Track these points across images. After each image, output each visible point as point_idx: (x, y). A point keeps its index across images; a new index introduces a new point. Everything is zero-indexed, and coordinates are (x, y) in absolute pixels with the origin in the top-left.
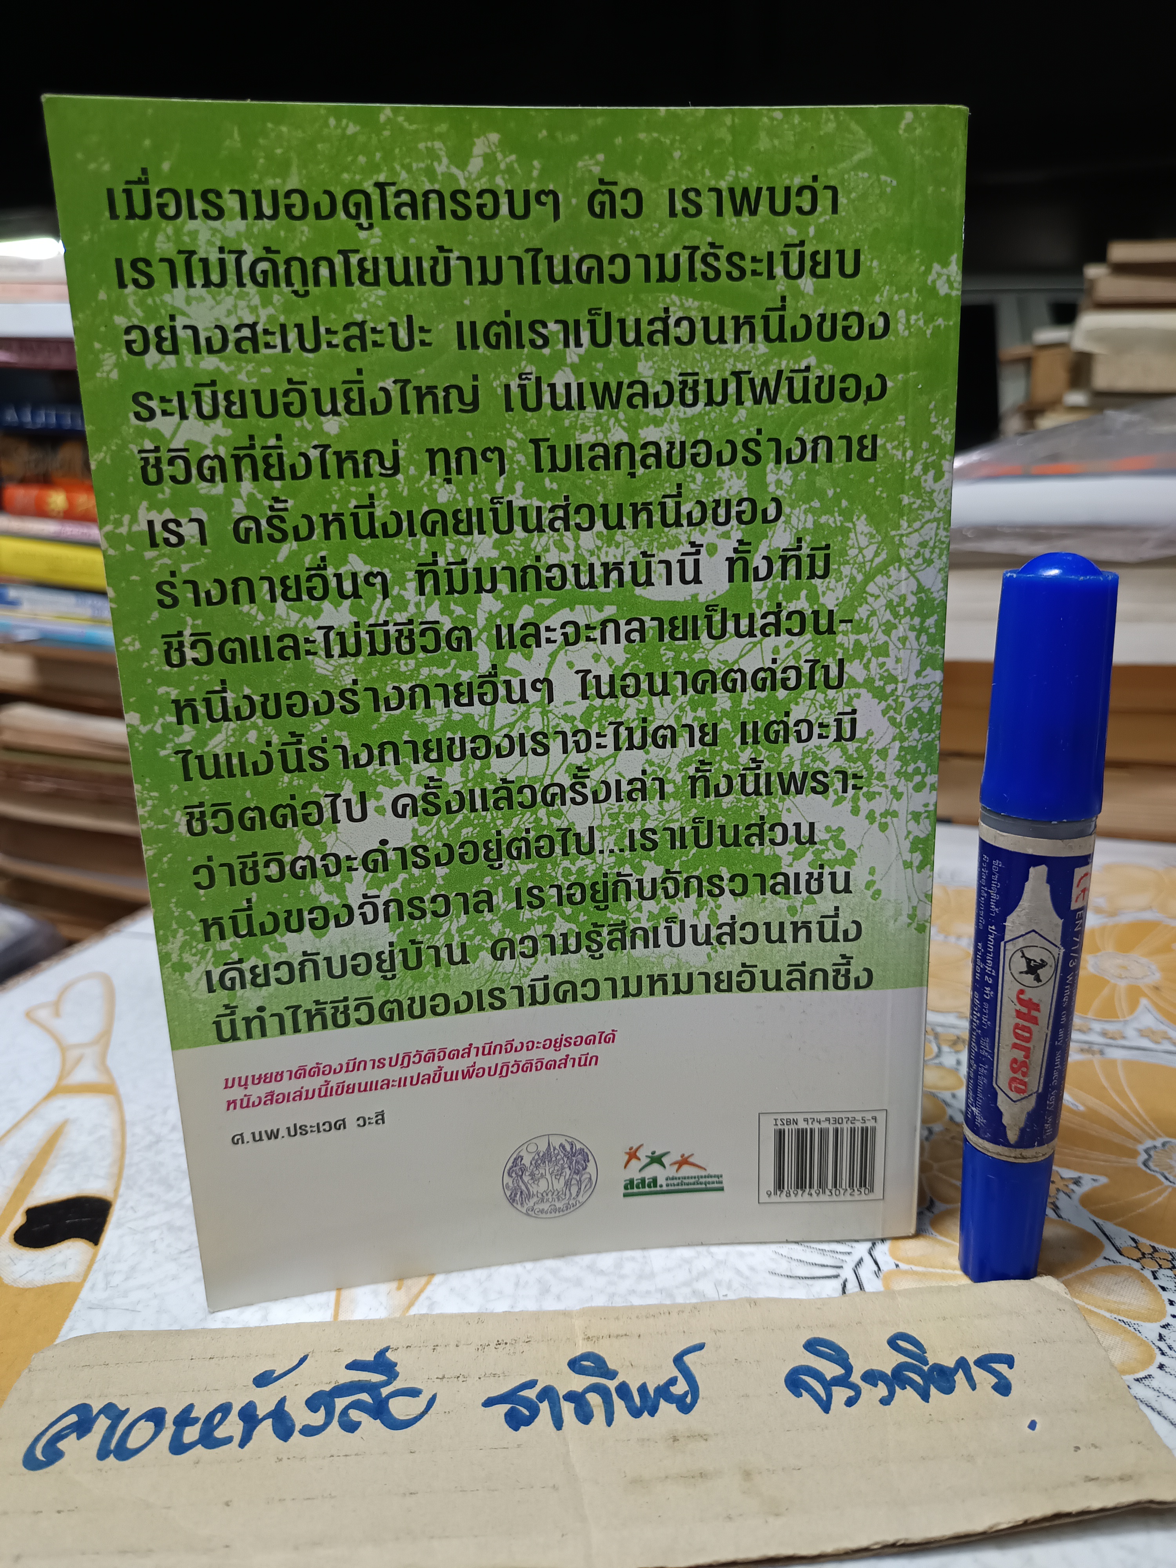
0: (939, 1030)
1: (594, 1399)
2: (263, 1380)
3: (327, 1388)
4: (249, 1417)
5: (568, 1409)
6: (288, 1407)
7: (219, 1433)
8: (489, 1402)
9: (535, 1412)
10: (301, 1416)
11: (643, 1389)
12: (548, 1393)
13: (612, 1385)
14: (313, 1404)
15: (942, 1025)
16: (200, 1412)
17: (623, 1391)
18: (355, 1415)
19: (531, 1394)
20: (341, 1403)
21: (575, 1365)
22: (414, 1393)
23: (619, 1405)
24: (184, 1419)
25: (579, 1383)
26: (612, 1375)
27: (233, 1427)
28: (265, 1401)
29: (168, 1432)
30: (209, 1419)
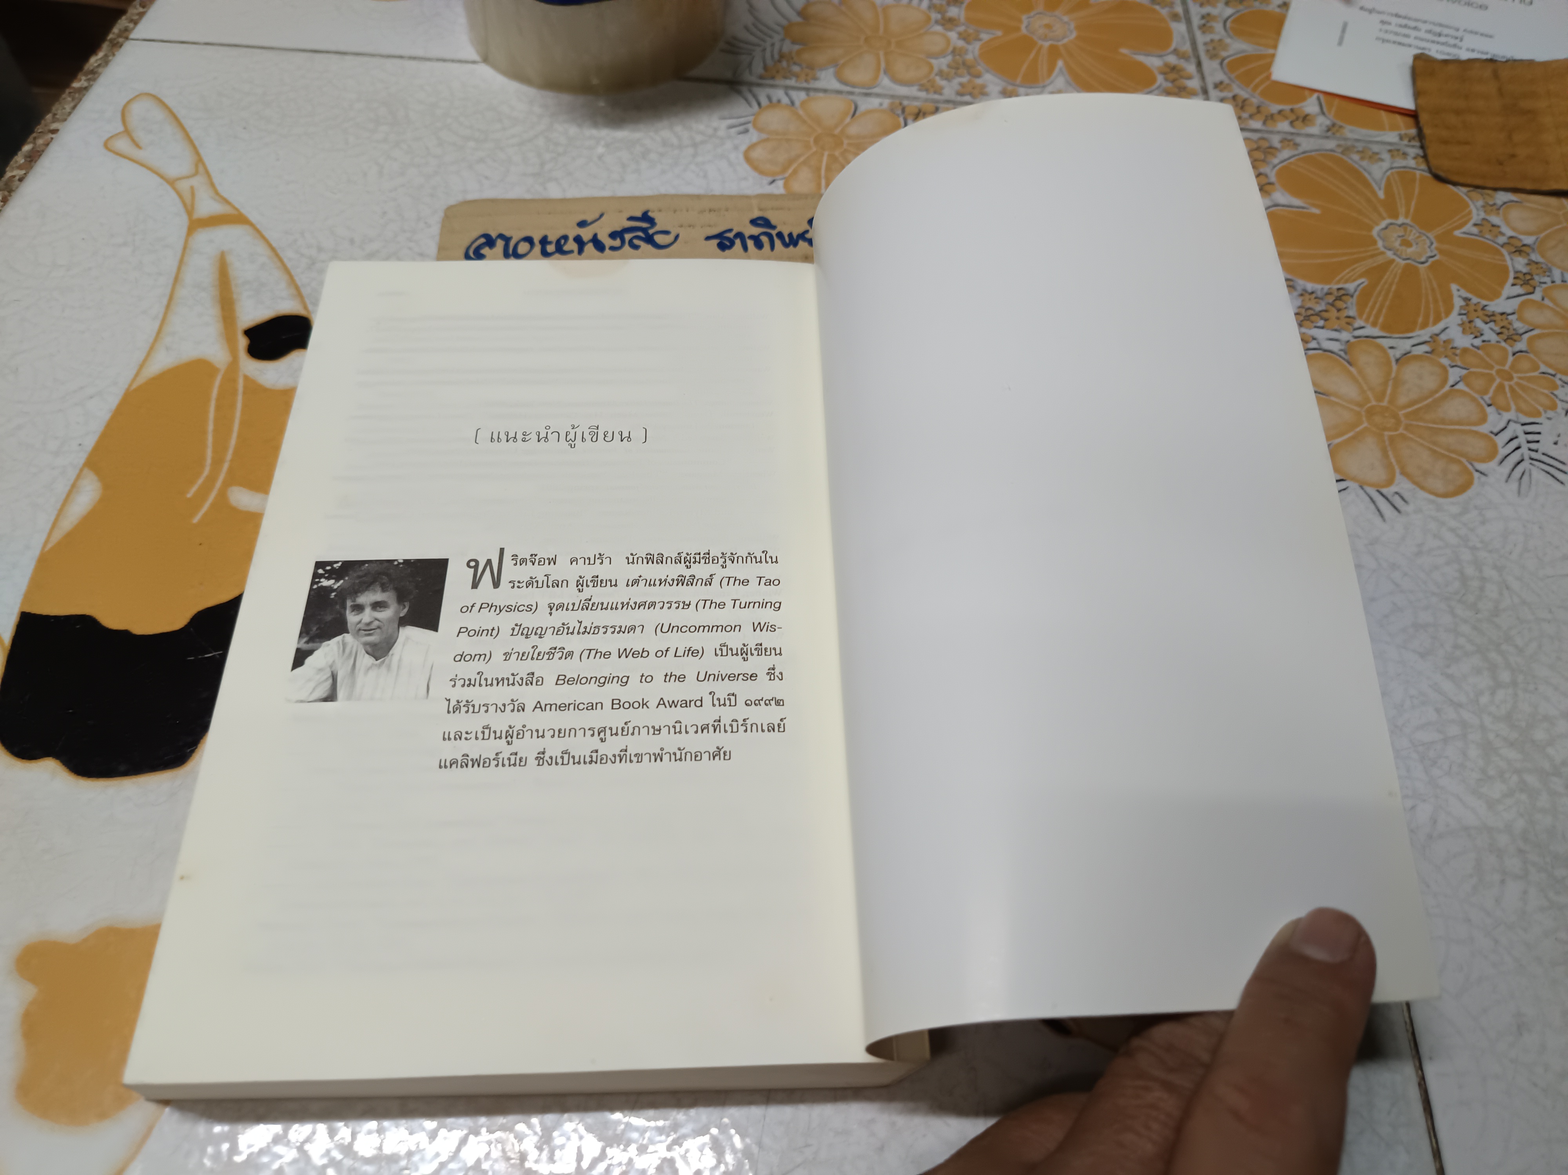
1: (764, 239)
2: (582, 224)
3: (619, 229)
4: (578, 240)
5: (750, 243)
6: (600, 237)
7: (566, 248)
8: (708, 238)
9: (732, 244)
10: (608, 242)
11: (790, 235)
12: (740, 235)
13: (774, 233)
14: (613, 235)
16: (553, 238)
17: (780, 235)
18: (636, 242)
19: (731, 235)
20: (628, 237)
21: (754, 222)
22: (667, 233)
23: (778, 242)
24: (544, 241)
25: (756, 231)
26: (774, 227)
27: (571, 245)
28: (586, 234)
29: (538, 248)
30: (558, 241)
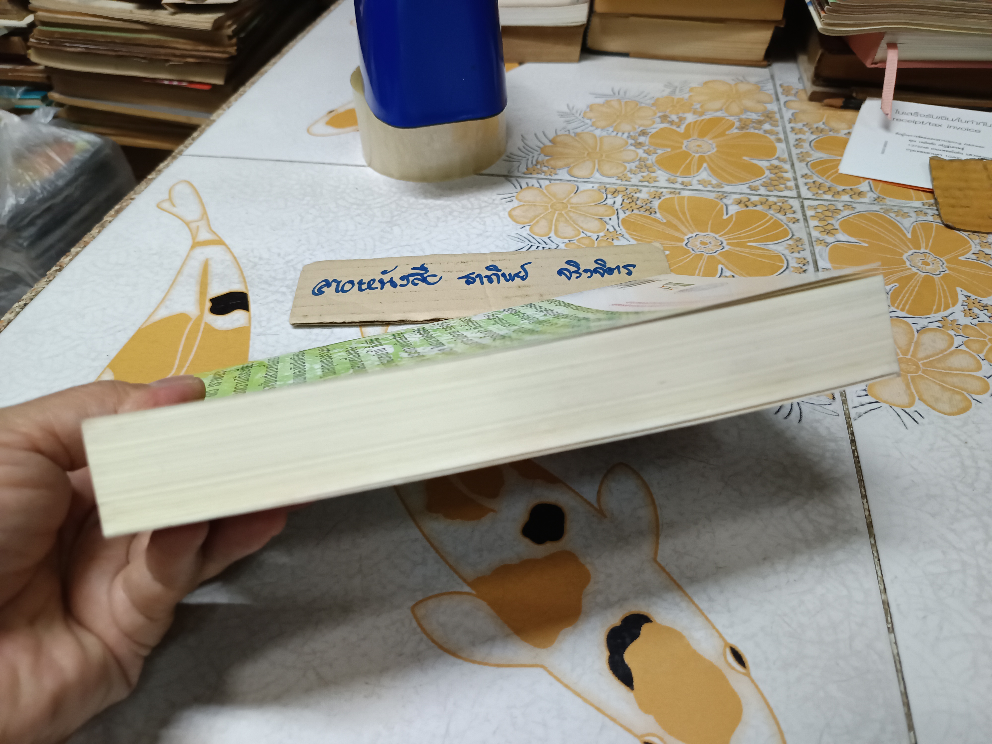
0: (608, 186)
1: (494, 277)
2: (384, 272)
3: (406, 275)
4: (382, 282)
5: (485, 280)
6: (394, 280)
7: (373, 286)
8: (460, 278)
9: (474, 281)
10: (399, 282)
11: (510, 274)
12: (479, 276)
13: (500, 273)
14: (402, 278)
15: (609, 184)
16: (366, 280)
17: (504, 275)
18: (416, 281)
19: (473, 276)
20: (411, 279)
21: (488, 268)
22: (435, 276)
23: (502, 279)
24: (361, 283)
25: (489, 273)
26: (500, 271)
27: (377, 284)
28: (386, 278)
29: (356, 286)
30: (369, 282)
